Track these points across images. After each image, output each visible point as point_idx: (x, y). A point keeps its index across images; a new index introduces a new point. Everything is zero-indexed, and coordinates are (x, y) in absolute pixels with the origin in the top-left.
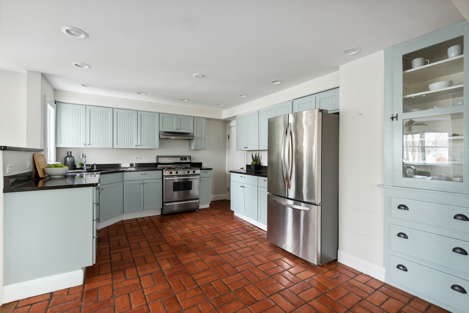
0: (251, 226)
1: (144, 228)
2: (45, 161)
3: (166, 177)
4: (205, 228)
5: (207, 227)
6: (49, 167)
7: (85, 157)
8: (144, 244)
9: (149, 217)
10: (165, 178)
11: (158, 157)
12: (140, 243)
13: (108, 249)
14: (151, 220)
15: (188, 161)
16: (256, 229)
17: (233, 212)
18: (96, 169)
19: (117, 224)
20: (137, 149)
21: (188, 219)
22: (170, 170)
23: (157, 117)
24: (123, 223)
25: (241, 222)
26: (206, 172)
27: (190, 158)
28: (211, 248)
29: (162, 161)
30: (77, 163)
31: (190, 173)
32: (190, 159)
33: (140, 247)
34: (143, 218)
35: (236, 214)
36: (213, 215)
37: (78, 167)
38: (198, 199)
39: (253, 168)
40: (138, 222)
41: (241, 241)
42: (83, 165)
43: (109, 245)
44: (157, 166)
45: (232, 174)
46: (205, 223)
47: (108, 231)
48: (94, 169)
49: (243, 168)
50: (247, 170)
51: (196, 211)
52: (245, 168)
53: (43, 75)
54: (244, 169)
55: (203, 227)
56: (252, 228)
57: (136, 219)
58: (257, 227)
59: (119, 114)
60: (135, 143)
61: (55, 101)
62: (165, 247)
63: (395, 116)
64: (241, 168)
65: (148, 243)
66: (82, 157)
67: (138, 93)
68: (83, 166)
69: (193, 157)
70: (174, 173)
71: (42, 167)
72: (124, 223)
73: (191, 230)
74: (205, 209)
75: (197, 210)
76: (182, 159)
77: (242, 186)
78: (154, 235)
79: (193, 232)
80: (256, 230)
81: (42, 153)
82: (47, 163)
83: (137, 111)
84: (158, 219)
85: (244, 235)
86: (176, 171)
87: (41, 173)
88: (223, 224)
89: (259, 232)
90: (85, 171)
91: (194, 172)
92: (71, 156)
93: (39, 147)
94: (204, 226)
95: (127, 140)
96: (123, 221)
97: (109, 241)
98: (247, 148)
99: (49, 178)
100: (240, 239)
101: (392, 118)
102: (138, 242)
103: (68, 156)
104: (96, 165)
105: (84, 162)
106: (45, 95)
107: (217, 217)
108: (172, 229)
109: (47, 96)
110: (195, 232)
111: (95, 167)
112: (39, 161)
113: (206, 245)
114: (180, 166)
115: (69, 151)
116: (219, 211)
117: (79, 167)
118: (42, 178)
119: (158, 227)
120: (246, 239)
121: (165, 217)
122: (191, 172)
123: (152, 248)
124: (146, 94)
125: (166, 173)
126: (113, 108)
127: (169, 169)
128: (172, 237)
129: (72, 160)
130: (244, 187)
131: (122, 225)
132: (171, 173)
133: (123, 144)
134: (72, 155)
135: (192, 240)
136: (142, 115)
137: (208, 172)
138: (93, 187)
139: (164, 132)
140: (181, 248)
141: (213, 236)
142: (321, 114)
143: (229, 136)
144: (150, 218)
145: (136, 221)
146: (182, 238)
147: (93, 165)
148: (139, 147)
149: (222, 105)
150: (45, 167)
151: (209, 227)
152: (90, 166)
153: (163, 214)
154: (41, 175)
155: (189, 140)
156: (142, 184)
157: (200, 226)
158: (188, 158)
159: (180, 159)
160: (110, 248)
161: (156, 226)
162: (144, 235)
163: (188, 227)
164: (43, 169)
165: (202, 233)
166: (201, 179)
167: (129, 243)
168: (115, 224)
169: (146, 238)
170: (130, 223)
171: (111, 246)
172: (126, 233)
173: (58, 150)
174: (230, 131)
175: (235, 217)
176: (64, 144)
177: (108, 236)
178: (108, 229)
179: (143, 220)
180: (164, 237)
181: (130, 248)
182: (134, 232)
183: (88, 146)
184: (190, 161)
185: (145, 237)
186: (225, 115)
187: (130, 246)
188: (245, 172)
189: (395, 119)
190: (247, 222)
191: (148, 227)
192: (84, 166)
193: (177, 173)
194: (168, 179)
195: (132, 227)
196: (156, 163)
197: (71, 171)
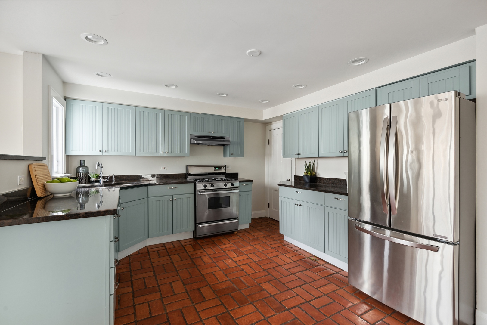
0: (312, 258)
1: (176, 258)
2: (49, 173)
3: (200, 192)
4: (252, 260)
5: (256, 259)
6: (51, 182)
7: (102, 167)
8: (178, 287)
9: (179, 241)
10: (198, 193)
11: (188, 166)
12: (173, 284)
13: (131, 294)
14: (182, 246)
15: (223, 171)
16: (321, 262)
17: (283, 236)
18: (115, 181)
19: (140, 252)
20: (164, 157)
21: (227, 245)
22: (204, 182)
23: (187, 118)
24: (148, 251)
25: (296, 251)
26: (246, 185)
27: (225, 167)
28: (271, 295)
29: (192, 171)
30: (92, 174)
31: (227, 187)
32: (225, 169)
33: (174, 293)
34: (172, 242)
35: (286, 238)
36: (257, 239)
37: (93, 180)
38: (237, 218)
39: (307, 180)
40: (166, 249)
41: (309, 283)
42: (99, 177)
43: (132, 287)
44: (186, 178)
45: (281, 187)
46: (251, 252)
47: (130, 263)
48: (112, 182)
49: (289, 180)
50: (295, 183)
51: (235, 233)
52: (293, 180)
53: (46, 58)
54: (291, 180)
55: (250, 258)
56: (315, 261)
57: (164, 245)
58: (320, 259)
59: (142, 113)
60: (161, 150)
61: (65, 97)
62: (207, 292)
64: (287, 180)
65: (184, 284)
66: (97, 167)
67: (166, 86)
68: (99, 179)
69: (228, 166)
70: (209, 186)
71: (41, 182)
72: (150, 250)
73: (235, 262)
74: (245, 230)
75: (236, 231)
76: (215, 169)
77: (297, 205)
78: (189, 270)
79: (238, 266)
80: (322, 265)
81: (44, 162)
82: (50, 176)
83: (164, 110)
84: (191, 245)
85: (308, 273)
86: (211, 184)
87: (39, 190)
88: (275, 254)
89: (328, 268)
90: (101, 185)
91: (232, 185)
92: (84, 166)
93: (39, 155)
94: (251, 256)
95: (152, 146)
96: (147, 248)
97: (132, 281)
98: (300, 154)
99: (52, 196)
100: (307, 280)
102: (170, 283)
103: (81, 166)
104: (115, 177)
105: (101, 174)
106: (48, 86)
107: (264, 242)
108: (210, 261)
109: (52, 88)
110: (242, 267)
111: (113, 179)
112: (37, 173)
113: (263, 289)
114: (213, 177)
115: (82, 159)
116: (262, 233)
117: (95, 179)
118: (41, 198)
119: (192, 258)
120: (315, 280)
121: (199, 242)
122: (229, 185)
123: (189, 293)
124: (176, 86)
125: (200, 186)
126: (135, 106)
127: (202, 182)
128: (214, 274)
129: (85, 171)
130: (300, 205)
131: (146, 253)
132: (205, 186)
133: (147, 151)
134: (86, 165)
135: (241, 280)
136: (170, 116)
137: (248, 185)
138: (110, 215)
139: (195, 136)
140: (230, 295)
141: (267, 274)
142: (458, 99)
143: (269, 140)
144: (181, 243)
145: (164, 248)
146: (227, 277)
147: (111, 177)
148: (166, 155)
149: (266, 102)
150: (47, 182)
151: (258, 258)
152: (107, 179)
153: (196, 237)
154: (39, 193)
155: (224, 145)
156: (171, 200)
157: (245, 257)
158: (222, 168)
159: (213, 168)
160: (133, 293)
161: (189, 256)
162: (177, 271)
163: (230, 258)
164: (44, 184)
165: (251, 267)
166: (241, 193)
167: (158, 284)
168: (138, 251)
169: (180, 276)
170: (157, 251)
171: (135, 290)
172: (152, 266)
173: (68, 158)
174: (270, 135)
175: (285, 243)
176: (77, 150)
177: (131, 271)
178: (130, 259)
179: (172, 246)
180: (203, 274)
181: (161, 294)
182: (163, 265)
183: (104, 154)
184: (225, 171)
185: (178, 275)
186: (266, 115)
187: (160, 289)
188: (293, 185)
190: (303, 250)
191: (180, 257)
192: (101, 178)
193: (212, 186)
194: (201, 194)
195: (160, 257)
196: (185, 174)
197: (84, 185)
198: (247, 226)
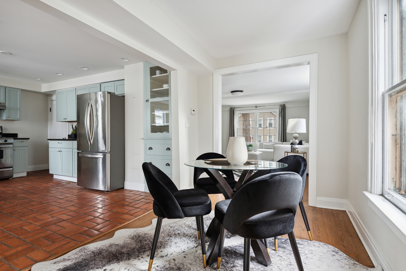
4: (18, 188)
16: (72, 183)
17: (52, 175)
25: (59, 181)
26: (22, 141)
27: (2, 128)
28: (21, 197)
35: (55, 176)
36: (29, 180)
38: (12, 167)
41: (53, 190)
45: (50, 141)
49: (65, 138)
51: (10, 179)
56: (68, 183)
63: (147, 100)
64: (63, 138)
69: (5, 127)
74: (22, 178)
77: (59, 151)
79: (3, 191)
85: (58, 187)
88: (39, 184)
91: (6, 141)
98: (66, 119)
101: (146, 101)
107: (34, 181)
110: (6, 192)
113: (16, 196)
120: (59, 189)
122: (2, 141)
130: (61, 151)
137: (24, 141)
141: (26, 191)
142: (109, 95)
143: (51, 109)
149: (39, 79)
151: (23, 187)
165: (14, 191)
166: (16, 148)
174: (52, 104)
175: (53, 179)
184: (1, 132)
186: (45, 88)
189: (147, 101)
190: (65, 180)
198: (25, 174)
